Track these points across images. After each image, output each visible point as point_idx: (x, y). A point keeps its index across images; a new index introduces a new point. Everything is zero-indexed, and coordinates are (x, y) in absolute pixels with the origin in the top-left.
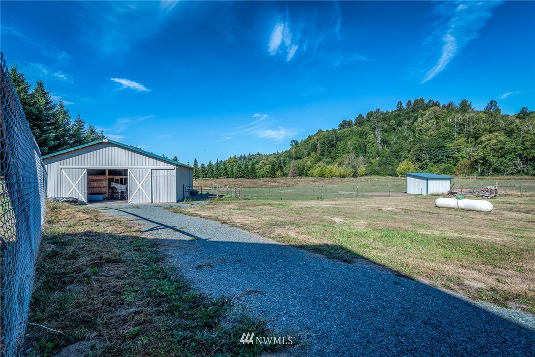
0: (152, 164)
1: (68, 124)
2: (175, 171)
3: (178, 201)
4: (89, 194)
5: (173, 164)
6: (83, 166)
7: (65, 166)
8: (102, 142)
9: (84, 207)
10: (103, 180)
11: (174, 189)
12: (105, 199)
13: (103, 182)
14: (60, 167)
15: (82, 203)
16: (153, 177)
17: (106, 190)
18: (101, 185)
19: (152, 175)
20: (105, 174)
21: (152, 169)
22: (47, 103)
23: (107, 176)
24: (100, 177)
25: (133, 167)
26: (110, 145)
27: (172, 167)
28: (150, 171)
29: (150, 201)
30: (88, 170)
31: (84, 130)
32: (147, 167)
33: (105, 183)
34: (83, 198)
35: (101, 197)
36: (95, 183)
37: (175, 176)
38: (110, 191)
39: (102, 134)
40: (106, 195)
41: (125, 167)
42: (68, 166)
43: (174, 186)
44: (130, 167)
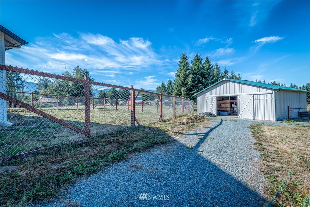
0: (254, 91)
1: (219, 74)
2: (273, 95)
3: (278, 120)
4: (218, 111)
5: (271, 89)
6: (215, 96)
7: (207, 96)
8: (223, 81)
9: (215, 118)
10: (227, 103)
11: (273, 109)
12: (229, 115)
13: (227, 104)
14: (206, 96)
15: (214, 116)
16: (254, 100)
17: (229, 109)
18: (227, 106)
19: (254, 98)
20: (228, 100)
21: (254, 95)
22: (209, 66)
23: (230, 101)
24: (226, 101)
25: (241, 94)
26: (227, 81)
27: (271, 92)
28: (252, 96)
29: (252, 118)
30: (217, 97)
31: (228, 75)
32: (250, 93)
33: (229, 105)
34: (215, 112)
35: (226, 113)
36: (224, 105)
37: (274, 99)
38: (232, 110)
39: (239, 76)
40: (229, 112)
41: (236, 94)
42: (209, 96)
43: (273, 107)
44: (239, 94)
